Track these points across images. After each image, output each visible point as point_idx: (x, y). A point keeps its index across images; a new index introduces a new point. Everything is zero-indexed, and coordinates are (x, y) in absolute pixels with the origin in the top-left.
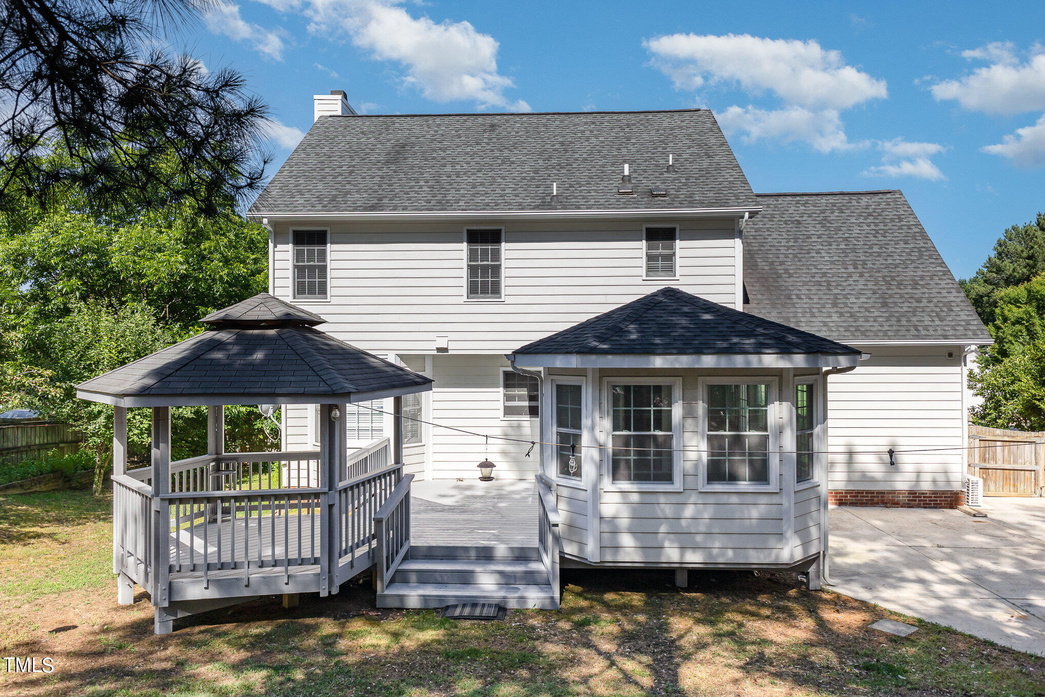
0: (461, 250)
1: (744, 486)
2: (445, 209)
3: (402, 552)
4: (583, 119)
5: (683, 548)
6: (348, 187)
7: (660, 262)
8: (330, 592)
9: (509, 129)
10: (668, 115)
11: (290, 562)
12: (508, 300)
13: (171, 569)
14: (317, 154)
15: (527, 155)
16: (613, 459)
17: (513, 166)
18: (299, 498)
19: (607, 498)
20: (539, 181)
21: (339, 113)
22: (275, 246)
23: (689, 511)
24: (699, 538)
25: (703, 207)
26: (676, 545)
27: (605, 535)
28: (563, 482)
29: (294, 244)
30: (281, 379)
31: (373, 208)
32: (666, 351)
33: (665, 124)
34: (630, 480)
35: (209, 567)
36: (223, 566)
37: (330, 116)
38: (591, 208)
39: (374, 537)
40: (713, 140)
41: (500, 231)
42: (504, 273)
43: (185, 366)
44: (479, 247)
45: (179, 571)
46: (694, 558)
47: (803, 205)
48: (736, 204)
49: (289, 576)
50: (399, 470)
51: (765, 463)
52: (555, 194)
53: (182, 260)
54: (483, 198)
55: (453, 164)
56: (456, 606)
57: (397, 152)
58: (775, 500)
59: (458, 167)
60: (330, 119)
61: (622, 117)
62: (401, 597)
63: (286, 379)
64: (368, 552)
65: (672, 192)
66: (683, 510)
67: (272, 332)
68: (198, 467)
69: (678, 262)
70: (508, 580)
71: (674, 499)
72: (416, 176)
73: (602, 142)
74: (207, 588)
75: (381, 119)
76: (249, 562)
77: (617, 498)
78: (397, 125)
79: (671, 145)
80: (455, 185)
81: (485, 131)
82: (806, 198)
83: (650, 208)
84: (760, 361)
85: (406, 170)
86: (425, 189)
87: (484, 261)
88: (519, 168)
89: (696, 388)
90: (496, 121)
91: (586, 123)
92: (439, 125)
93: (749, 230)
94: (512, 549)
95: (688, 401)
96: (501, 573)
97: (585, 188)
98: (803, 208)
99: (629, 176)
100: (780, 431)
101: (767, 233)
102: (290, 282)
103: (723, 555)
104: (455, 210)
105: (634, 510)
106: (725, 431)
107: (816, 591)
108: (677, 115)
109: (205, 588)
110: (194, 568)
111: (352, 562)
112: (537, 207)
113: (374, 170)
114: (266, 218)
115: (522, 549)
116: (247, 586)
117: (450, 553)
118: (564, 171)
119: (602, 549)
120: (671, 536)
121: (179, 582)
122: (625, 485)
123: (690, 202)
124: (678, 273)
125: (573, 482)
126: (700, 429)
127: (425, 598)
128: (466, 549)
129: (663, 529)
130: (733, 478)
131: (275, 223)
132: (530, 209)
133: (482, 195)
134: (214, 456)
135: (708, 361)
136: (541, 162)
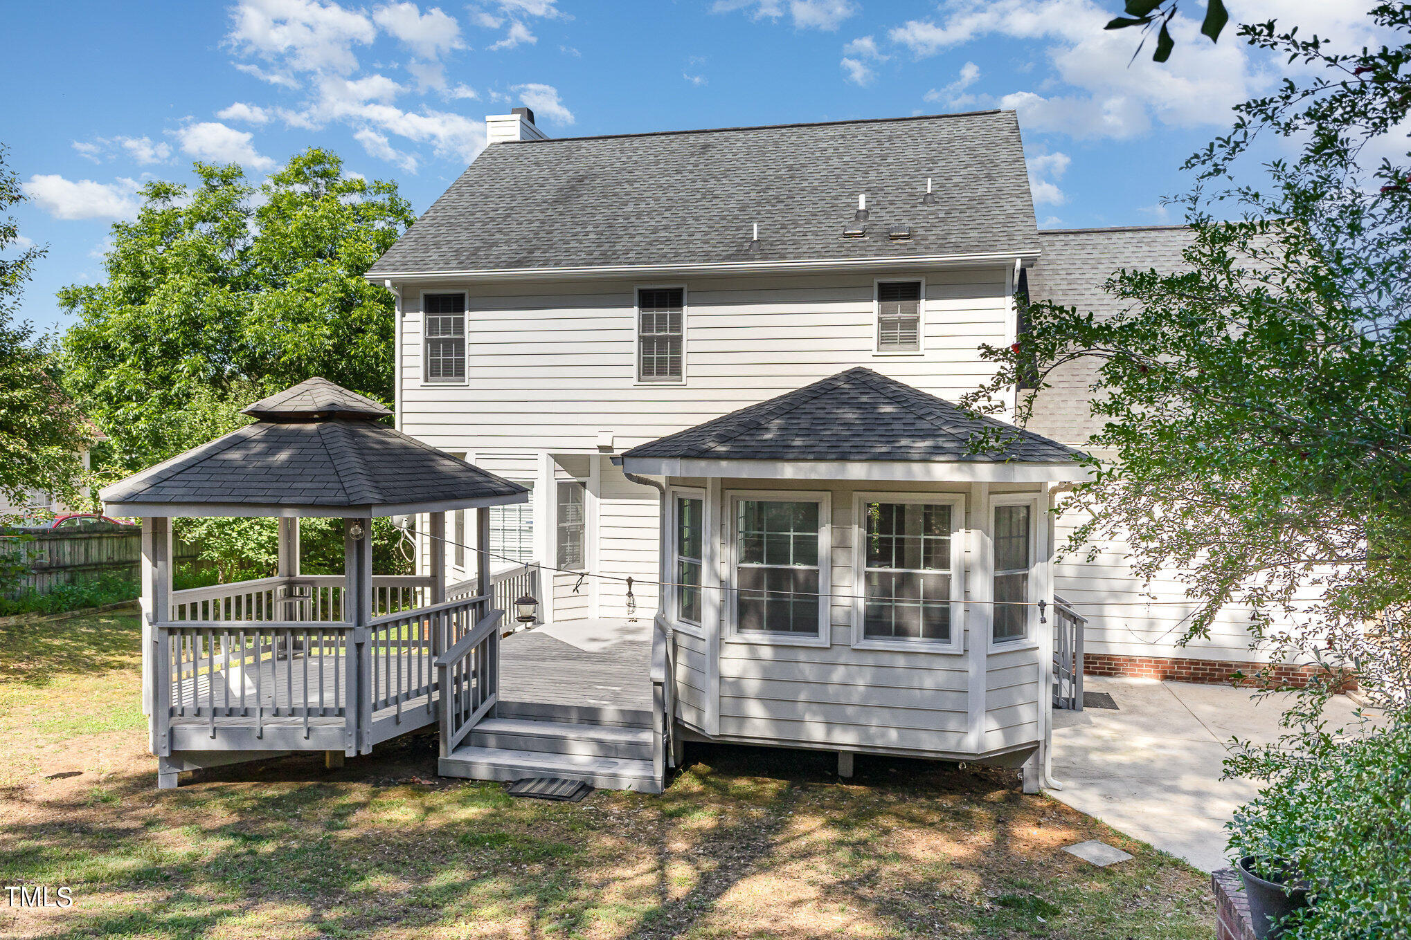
0: (631, 316)
1: (917, 643)
2: (608, 263)
3: (484, 708)
4: (831, 131)
5: (830, 725)
6: (498, 236)
7: (899, 331)
8: (358, 752)
9: (726, 151)
10: (952, 120)
11: (310, 712)
12: (691, 383)
13: (172, 712)
14: (472, 194)
15: (739, 185)
16: (739, 600)
17: (715, 201)
18: (320, 633)
19: (729, 651)
20: (743, 220)
21: (517, 138)
22: (403, 315)
23: (838, 675)
24: (850, 711)
25: (957, 252)
26: (818, 719)
27: (725, 700)
28: (682, 627)
29: (426, 312)
30: (295, 485)
31: (519, 264)
32: (801, 456)
33: (944, 134)
34: (762, 628)
35: (215, 712)
36: (231, 712)
37: (504, 143)
38: (799, 257)
39: (436, 687)
40: (1004, 155)
41: (682, 290)
42: (686, 346)
43: (190, 467)
44: (655, 313)
45: (182, 715)
46: (846, 739)
47: (1148, 244)
48: (1006, 247)
49: (309, 730)
50: (481, 603)
51: (946, 614)
52: (755, 238)
53: (328, 333)
54: (662, 246)
55: (638, 201)
56: (530, 780)
57: (573, 188)
58: (958, 664)
59: (643, 205)
60: (502, 146)
61: (885, 126)
62: (468, 765)
63: (299, 485)
64: (428, 705)
65: (920, 231)
66: (830, 672)
67: (312, 427)
68: (264, 590)
69: (923, 329)
70: (607, 751)
71: (817, 656)
72: (585, 219)
73: (846, 163)
74: (213, 737)
75: (565, 143)
76: (262, 710)
77: (742, 651)
78: (583, 151)
79: (942, 163)
80: (631, 231)
81: (693, 155)
82: (1153, 234)
83: (881, 255)
84: (928, 472)
85: (575, 211)
86: (592, 236)
87: (662, 331)
88: (721, 205)
89: (851, 508)
90: (712, 140)
91: (833, 138)
92: (637, 148)
93: (1059, 282)
94: (623, 712)
95: (840, 525)
96: (599, 742)
97: (801, 229)
98: (1148, 248)
99: (866, 211)
100: (966, 572)
101: (1085, 286)
102: (420, 361)
103: (883, 735)
104: (620, 263)
105: (765, 670)
106: (891, 567)
107: (1032, 795)
108: (964, 120)
109: (212, 737)
110: (199, 713)
111: (397, 716)
112: (729, 258)
113: (536, 213)
114: (388, 279)
115: (637, 713)
116: (260, 738)
117: (545, 713)
118: (780, 206)
119: (723, 718)
120: (814, 707)
121: (182, 728)
122: (753, 636)
123: (942, 246)
124: (922, 346)
125: (692, 629)
126: (854, 565)
127: (496, 768)
128: (566, 709)
129: (802, 697)
130: (901, 632)
131: (401, 285)
132: (718, 261)
133: (662, 243)
134: (286, 579)
135: (857, 471)
136: (753, 194)
